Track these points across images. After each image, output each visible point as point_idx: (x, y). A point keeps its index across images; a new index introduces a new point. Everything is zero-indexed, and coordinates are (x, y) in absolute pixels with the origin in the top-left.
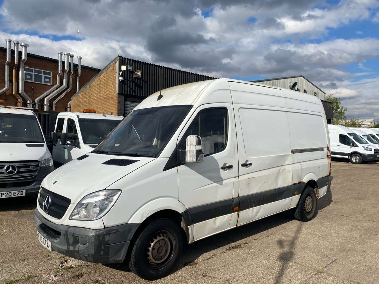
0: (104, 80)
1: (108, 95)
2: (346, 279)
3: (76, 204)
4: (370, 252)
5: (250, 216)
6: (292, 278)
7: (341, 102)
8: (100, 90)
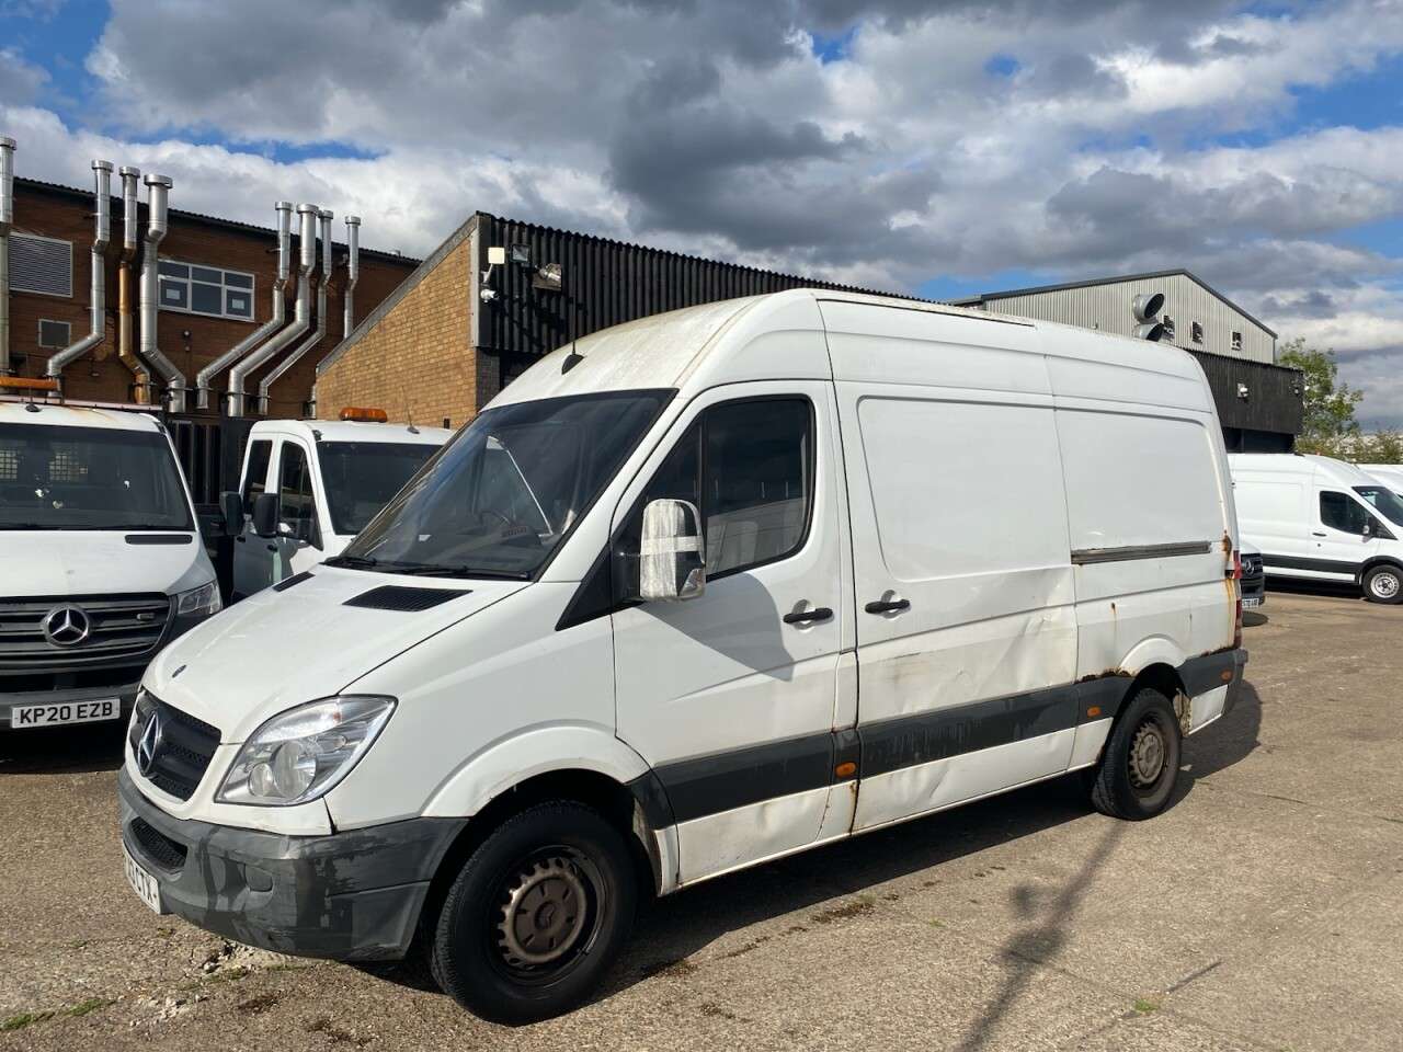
0: (429, 302)
1: (443, 355)
2: (1240, 1037)
3: (239, 746)
4: (1361, 937)
5: (906, 798)
6: (1034, 1027)
7: (1341, 368)
8: (416, 338)
